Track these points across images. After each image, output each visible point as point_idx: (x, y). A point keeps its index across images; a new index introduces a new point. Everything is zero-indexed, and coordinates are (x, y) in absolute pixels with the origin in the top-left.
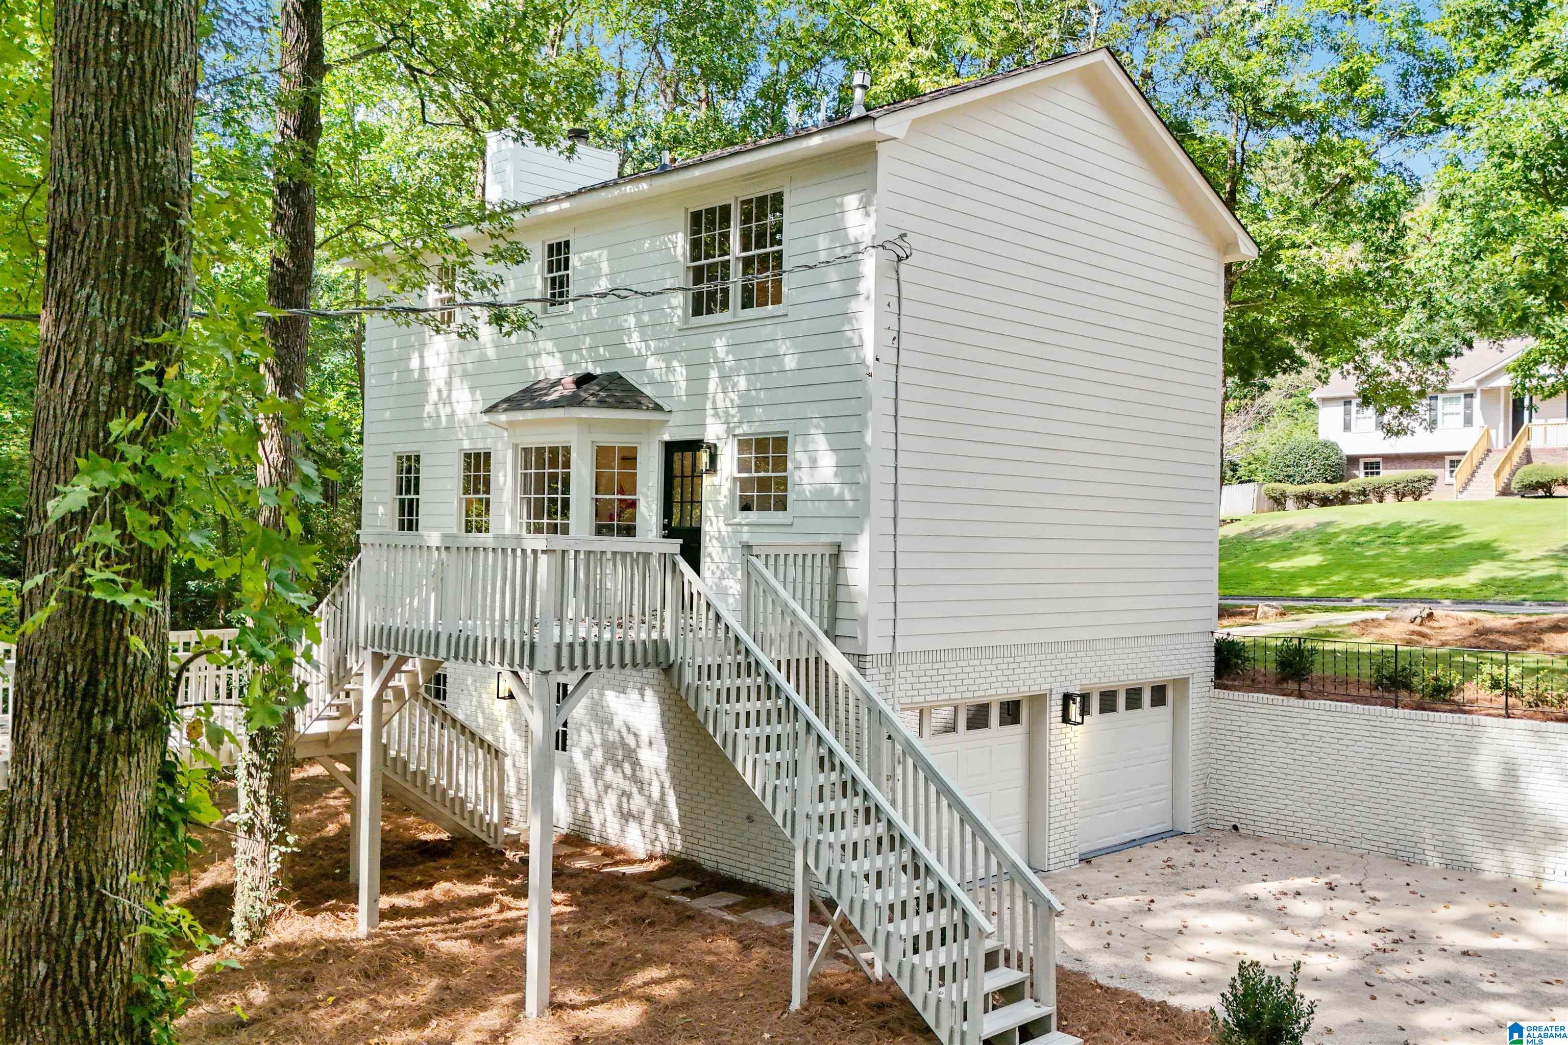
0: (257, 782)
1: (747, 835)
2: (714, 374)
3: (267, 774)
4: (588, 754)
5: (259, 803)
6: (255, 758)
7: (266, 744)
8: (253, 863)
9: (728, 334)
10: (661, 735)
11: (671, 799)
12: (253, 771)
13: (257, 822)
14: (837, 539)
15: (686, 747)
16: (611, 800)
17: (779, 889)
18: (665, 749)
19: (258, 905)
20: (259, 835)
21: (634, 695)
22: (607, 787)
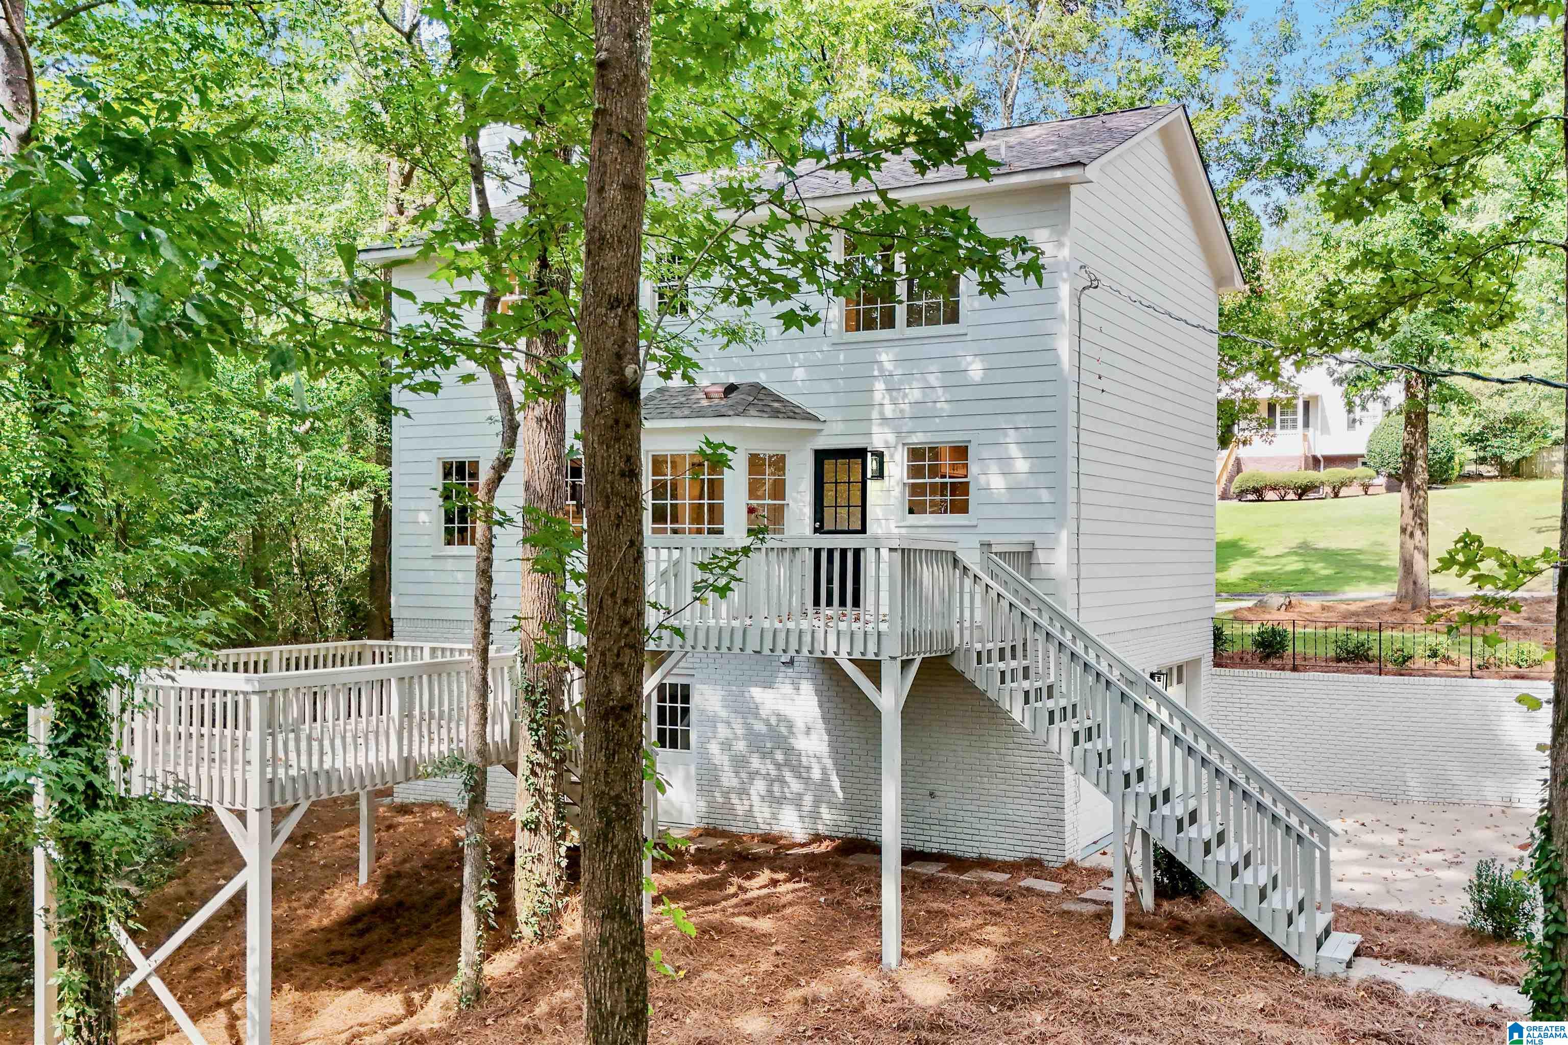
0: (542, 780)
1: (928, 809)
2: (880, 386)
3: (552, 772)
4: (726, 746)
5: (544, 801)
6: (540, 757)
7: (551, 743)
8: (539, 860)
9: (897, 349)
10: (820, 725)
11: (836, 783)
12: (538, 770)
13: (543, 820)
14: (1030, 538)
15: (850, 734)
16: (759, 786)
17: (967, 855)
18: (826, 738)
19: (547, 900)
20: (544, 832)
21: (787, 689)
22: (753, 775)
